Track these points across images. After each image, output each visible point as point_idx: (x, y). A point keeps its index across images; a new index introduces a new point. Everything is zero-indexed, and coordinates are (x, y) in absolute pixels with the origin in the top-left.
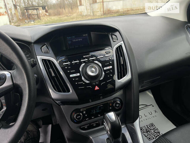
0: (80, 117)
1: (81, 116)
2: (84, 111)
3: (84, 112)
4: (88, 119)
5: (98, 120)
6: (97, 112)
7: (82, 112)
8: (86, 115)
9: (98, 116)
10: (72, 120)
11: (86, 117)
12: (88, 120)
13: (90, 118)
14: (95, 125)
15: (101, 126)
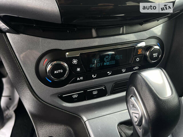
0: (62, 71)
1: (64, 69)
2: (75, 58)
3: (75, 62)
4: (81, 78)
5: (105, 83)
6: (105, 64)
7: (69, 61)
8: (78, 69)
9: (107, 75)
10: (42, 77)
11: (79, 74)
12: (81, 81)
13: (88, 77)
14: (95, 93)
15: (108, 95)
